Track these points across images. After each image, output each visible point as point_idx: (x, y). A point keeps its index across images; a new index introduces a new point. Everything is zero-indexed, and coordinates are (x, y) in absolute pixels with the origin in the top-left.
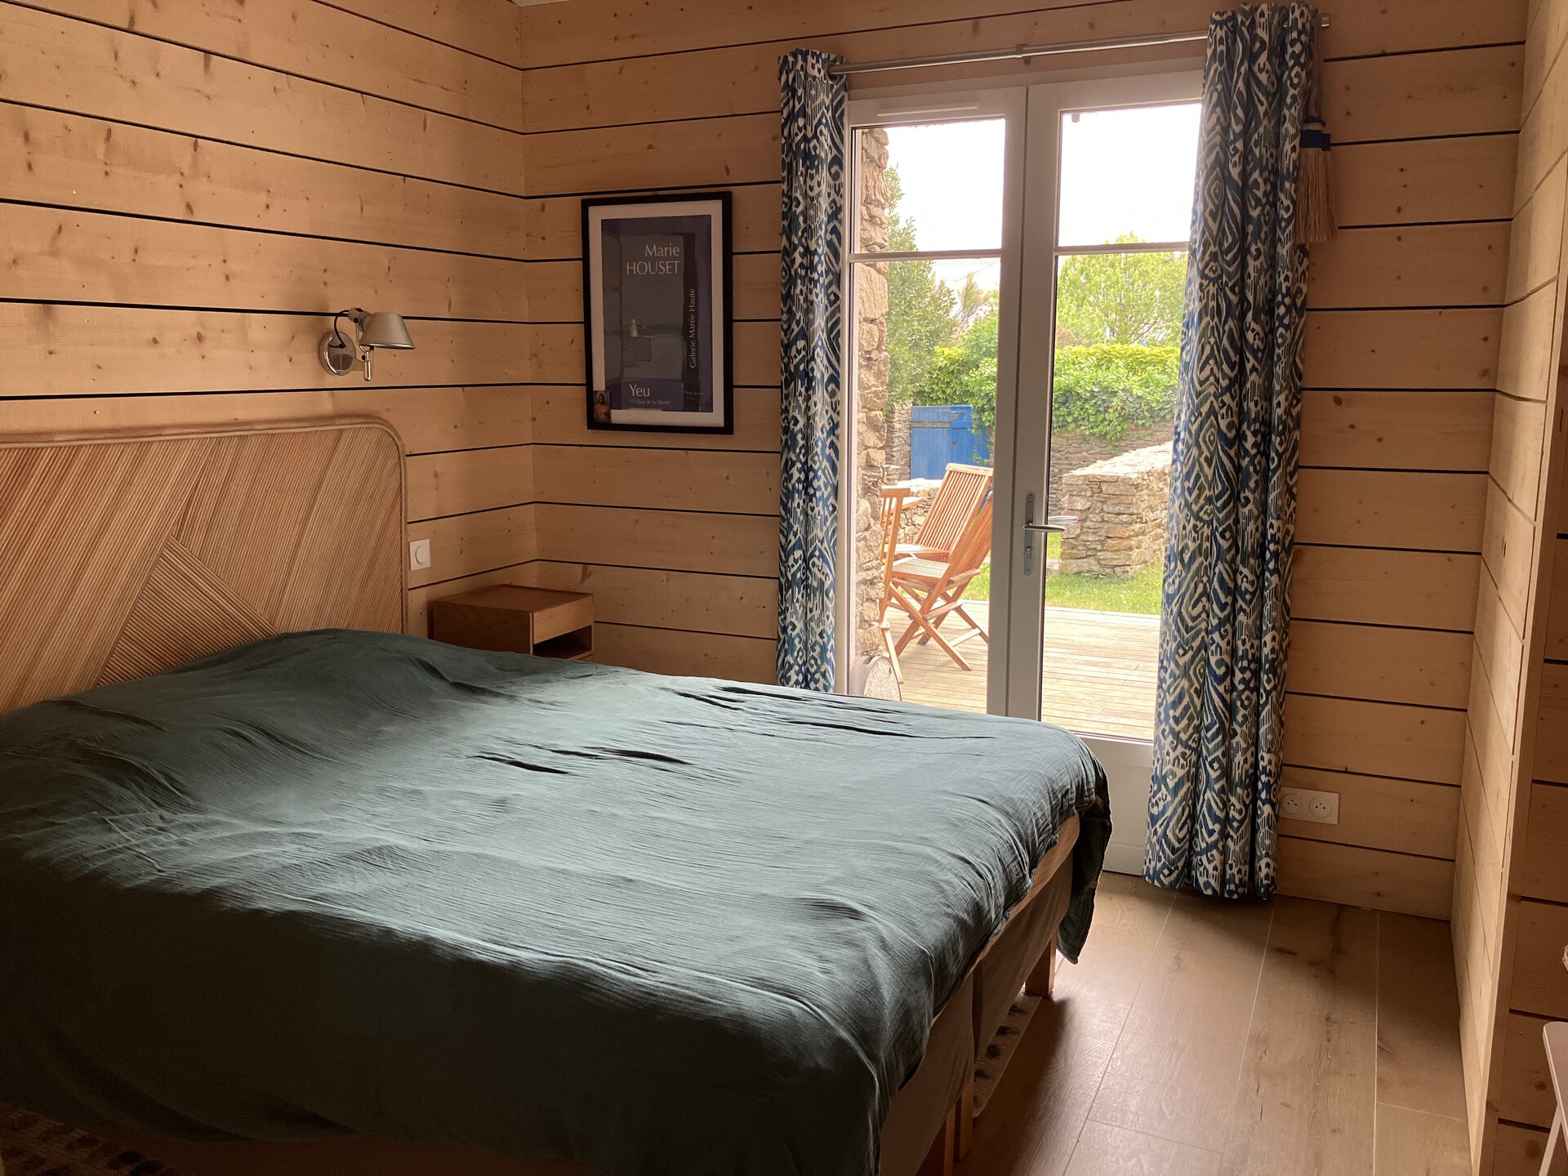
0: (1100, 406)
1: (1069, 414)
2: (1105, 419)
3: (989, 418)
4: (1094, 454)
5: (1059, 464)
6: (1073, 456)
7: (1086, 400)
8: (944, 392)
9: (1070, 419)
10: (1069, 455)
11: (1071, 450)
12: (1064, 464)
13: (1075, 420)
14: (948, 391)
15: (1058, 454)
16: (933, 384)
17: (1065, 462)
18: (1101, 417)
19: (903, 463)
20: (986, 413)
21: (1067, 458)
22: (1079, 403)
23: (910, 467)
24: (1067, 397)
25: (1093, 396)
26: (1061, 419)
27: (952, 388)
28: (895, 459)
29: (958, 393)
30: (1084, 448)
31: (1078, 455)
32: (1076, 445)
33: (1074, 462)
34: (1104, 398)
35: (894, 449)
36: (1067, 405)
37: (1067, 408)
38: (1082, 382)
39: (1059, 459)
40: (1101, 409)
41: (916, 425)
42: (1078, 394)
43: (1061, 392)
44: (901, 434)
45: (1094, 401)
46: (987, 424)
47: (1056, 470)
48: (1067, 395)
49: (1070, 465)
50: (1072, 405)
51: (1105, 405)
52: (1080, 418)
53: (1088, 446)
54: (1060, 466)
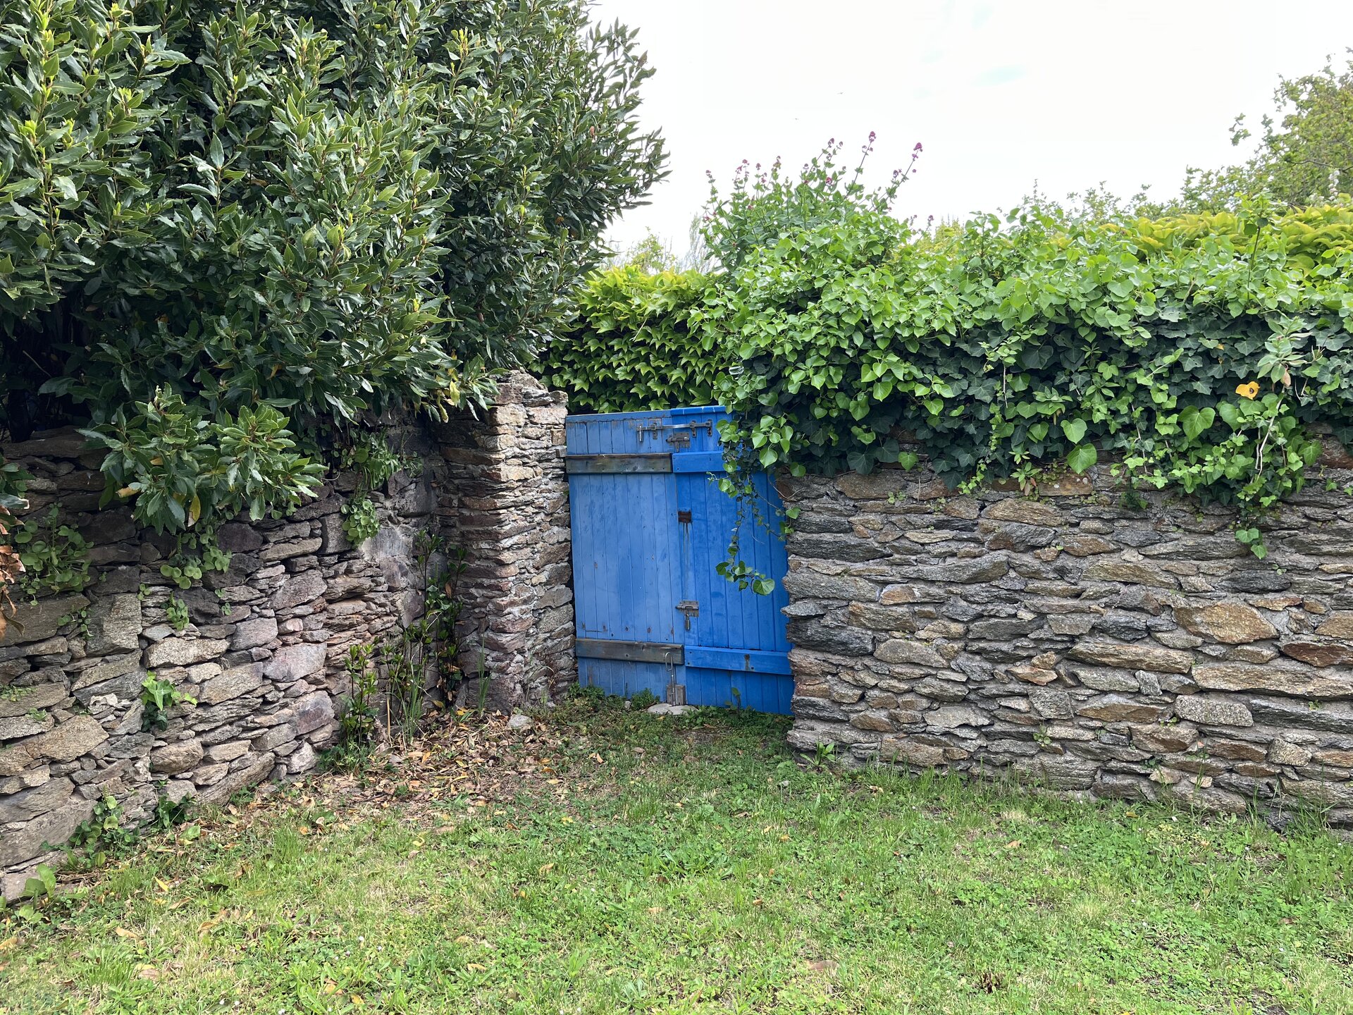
0: (1193, 376)
1: (1074, 410)
2: (1221, 429)
3: (775, 439)
4: (1168, 556)
5: (1034, 593)
6: (1085, 564)
7: (1134, 359)
8: (663, 380)
9: (1075, 431)
10: (1069, 562)
11: (1077, 540)
12: (1051, 593)
13: (1095, 434)
14: (675, 375)
15: (1027, 558)
16: (637, 360)
17: (1060, 585)
18: (1200, 421)
19: (543, 577)
20: (766, 421)
21: (1062, 573)
22: (1107, 370)
23: (570, 584)
24: (1058, 350)
25: (1162, 343)
26: (1039, 432)
27: (684, 367)
28: (513, 570)
29: (699, 379)
30: (1128, 536)
31: (1105, 561)
32: (1096, 525)
33: (1091, 587)
34: (1210, 344)
35: (507, 543)
36: (1061, 379)
37: (1063, 390)
38: (1116, 289)
39: (1035, 575)
40: (1202, 388)
41: (578, 467)
42: (1102, 334)
43: (1040, 331)
44: (529, 497)
45: (1168, 360)
46: (769, 459)
47: (1027, 616)
48: (1060, 341)
49: (1077, 595)
50: (1080, 379)
51: (1217, 371)
52: (1114, 426)
53: (1142, 530)
54: (1037, 601)
